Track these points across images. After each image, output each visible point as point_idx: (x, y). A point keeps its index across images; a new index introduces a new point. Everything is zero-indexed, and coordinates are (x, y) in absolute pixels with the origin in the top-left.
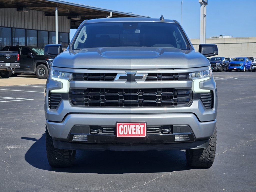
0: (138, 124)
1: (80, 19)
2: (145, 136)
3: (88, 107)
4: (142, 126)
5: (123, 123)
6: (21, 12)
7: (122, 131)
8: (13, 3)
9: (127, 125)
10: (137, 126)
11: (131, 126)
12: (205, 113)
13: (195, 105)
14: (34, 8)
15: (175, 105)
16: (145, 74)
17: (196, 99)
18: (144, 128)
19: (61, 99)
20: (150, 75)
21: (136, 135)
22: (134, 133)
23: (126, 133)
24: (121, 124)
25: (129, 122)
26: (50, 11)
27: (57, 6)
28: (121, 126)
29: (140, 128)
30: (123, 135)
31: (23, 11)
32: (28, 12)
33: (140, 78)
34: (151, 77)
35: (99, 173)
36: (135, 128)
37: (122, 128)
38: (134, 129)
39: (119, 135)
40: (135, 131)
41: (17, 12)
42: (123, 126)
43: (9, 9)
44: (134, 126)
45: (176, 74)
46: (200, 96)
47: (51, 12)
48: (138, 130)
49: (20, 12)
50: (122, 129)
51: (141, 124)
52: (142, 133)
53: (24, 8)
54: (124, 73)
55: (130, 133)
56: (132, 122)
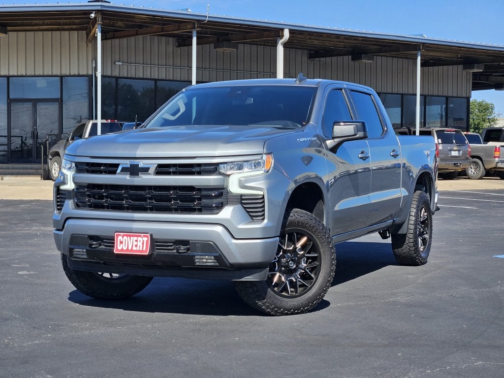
0: (140, 236)
1: (482, 71)
2: (147, 254)
3: (92, 210)
4: (145, 239)
5: (122, 234)
6: (359, 63)
7: (121, 245)
8: (344, 48)
9: (127, 236)
10: (139, 239)
11: (132, 238)
12: (241, 226)
13: (227, 213)
14: (391, 54)
15: (200, 211)
16: (153, 164)
17: (233, 203)
18: (147, 241)
19: (65, 198)
20: (160, 166)
21: (136, 251)
22: (134, 248)
23: (125, 248)
24: (120, 235)
25: (130, 232)
26: (426, 58)
27: (420, 50)
28: (120, 238)
29: (143, 241)
30: (122, 250)
31: (362, 61)
32: (371, 61)
33: (146, 170)
34: (162, 170)
35: (125, 309)
36: (136, 241)
37: (122, 240)
38: (135, 243)
39: (117, 250)
40: (136, 246)
41: (351, 63)
42: (123, 237)
43: (340, 58)
44: (135, 238)
45: (199, 165)
46: (241, 200)
47: (428, 58)
48: (140, 244)
49: (357, 63)
50: (121, 242)
51: (144, 236)
52: (144, 249)
53: (363, 55)
54: (127, 163)
55: (130, 248)
56: (133, 231)
